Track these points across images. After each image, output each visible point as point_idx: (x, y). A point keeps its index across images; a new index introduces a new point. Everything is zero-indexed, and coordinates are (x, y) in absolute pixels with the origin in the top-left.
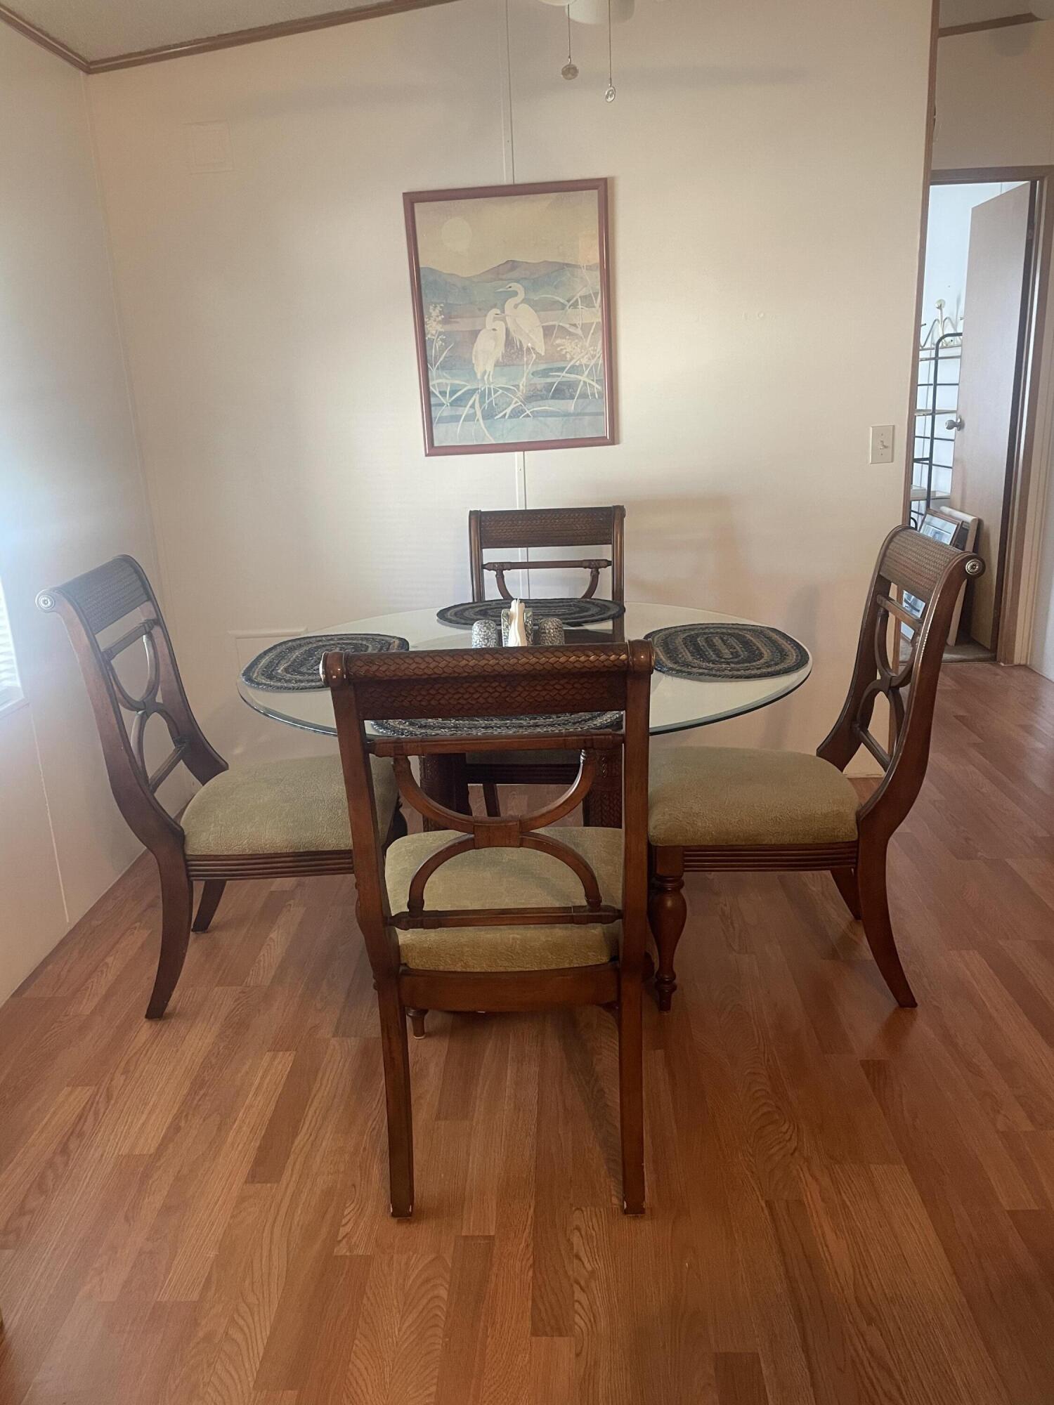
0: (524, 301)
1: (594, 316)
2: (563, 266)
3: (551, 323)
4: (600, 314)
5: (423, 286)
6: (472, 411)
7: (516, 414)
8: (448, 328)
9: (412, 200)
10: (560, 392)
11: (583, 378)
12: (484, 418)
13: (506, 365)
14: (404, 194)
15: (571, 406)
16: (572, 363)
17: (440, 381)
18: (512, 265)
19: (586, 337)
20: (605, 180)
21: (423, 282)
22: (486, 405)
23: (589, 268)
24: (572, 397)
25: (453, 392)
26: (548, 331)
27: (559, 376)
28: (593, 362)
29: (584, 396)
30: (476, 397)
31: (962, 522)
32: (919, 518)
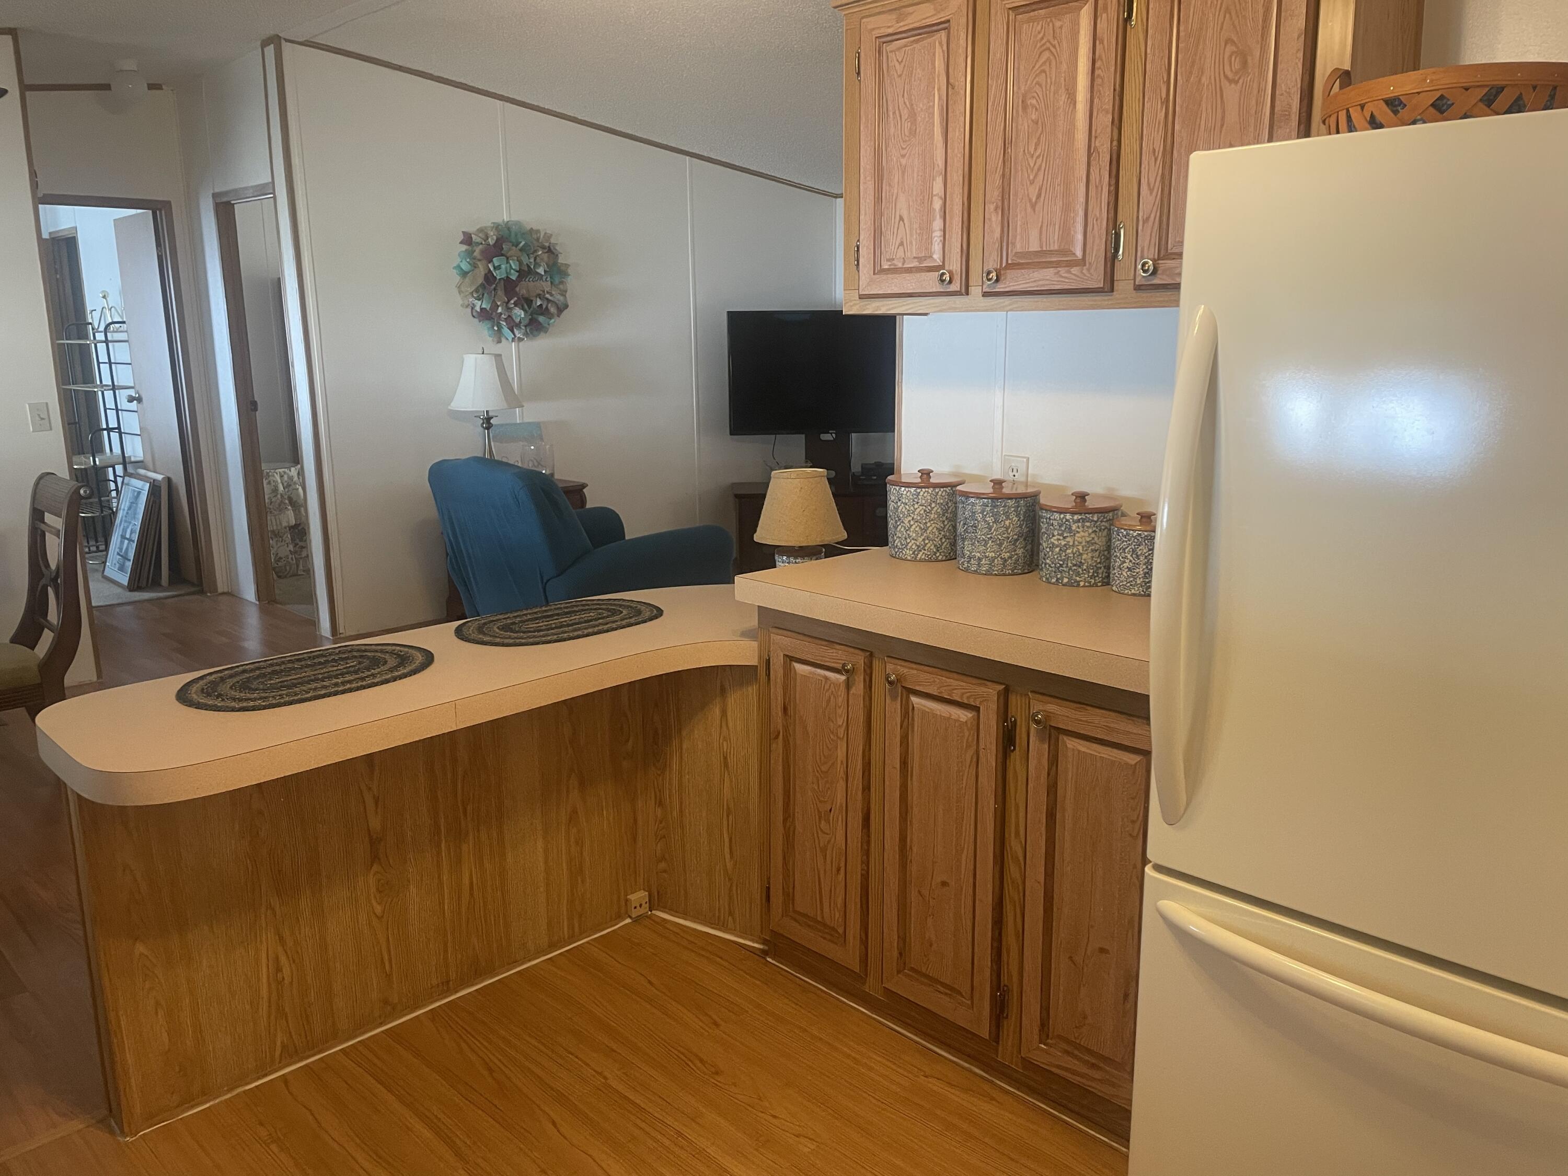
31: (154, 480)
32: (119, 480)
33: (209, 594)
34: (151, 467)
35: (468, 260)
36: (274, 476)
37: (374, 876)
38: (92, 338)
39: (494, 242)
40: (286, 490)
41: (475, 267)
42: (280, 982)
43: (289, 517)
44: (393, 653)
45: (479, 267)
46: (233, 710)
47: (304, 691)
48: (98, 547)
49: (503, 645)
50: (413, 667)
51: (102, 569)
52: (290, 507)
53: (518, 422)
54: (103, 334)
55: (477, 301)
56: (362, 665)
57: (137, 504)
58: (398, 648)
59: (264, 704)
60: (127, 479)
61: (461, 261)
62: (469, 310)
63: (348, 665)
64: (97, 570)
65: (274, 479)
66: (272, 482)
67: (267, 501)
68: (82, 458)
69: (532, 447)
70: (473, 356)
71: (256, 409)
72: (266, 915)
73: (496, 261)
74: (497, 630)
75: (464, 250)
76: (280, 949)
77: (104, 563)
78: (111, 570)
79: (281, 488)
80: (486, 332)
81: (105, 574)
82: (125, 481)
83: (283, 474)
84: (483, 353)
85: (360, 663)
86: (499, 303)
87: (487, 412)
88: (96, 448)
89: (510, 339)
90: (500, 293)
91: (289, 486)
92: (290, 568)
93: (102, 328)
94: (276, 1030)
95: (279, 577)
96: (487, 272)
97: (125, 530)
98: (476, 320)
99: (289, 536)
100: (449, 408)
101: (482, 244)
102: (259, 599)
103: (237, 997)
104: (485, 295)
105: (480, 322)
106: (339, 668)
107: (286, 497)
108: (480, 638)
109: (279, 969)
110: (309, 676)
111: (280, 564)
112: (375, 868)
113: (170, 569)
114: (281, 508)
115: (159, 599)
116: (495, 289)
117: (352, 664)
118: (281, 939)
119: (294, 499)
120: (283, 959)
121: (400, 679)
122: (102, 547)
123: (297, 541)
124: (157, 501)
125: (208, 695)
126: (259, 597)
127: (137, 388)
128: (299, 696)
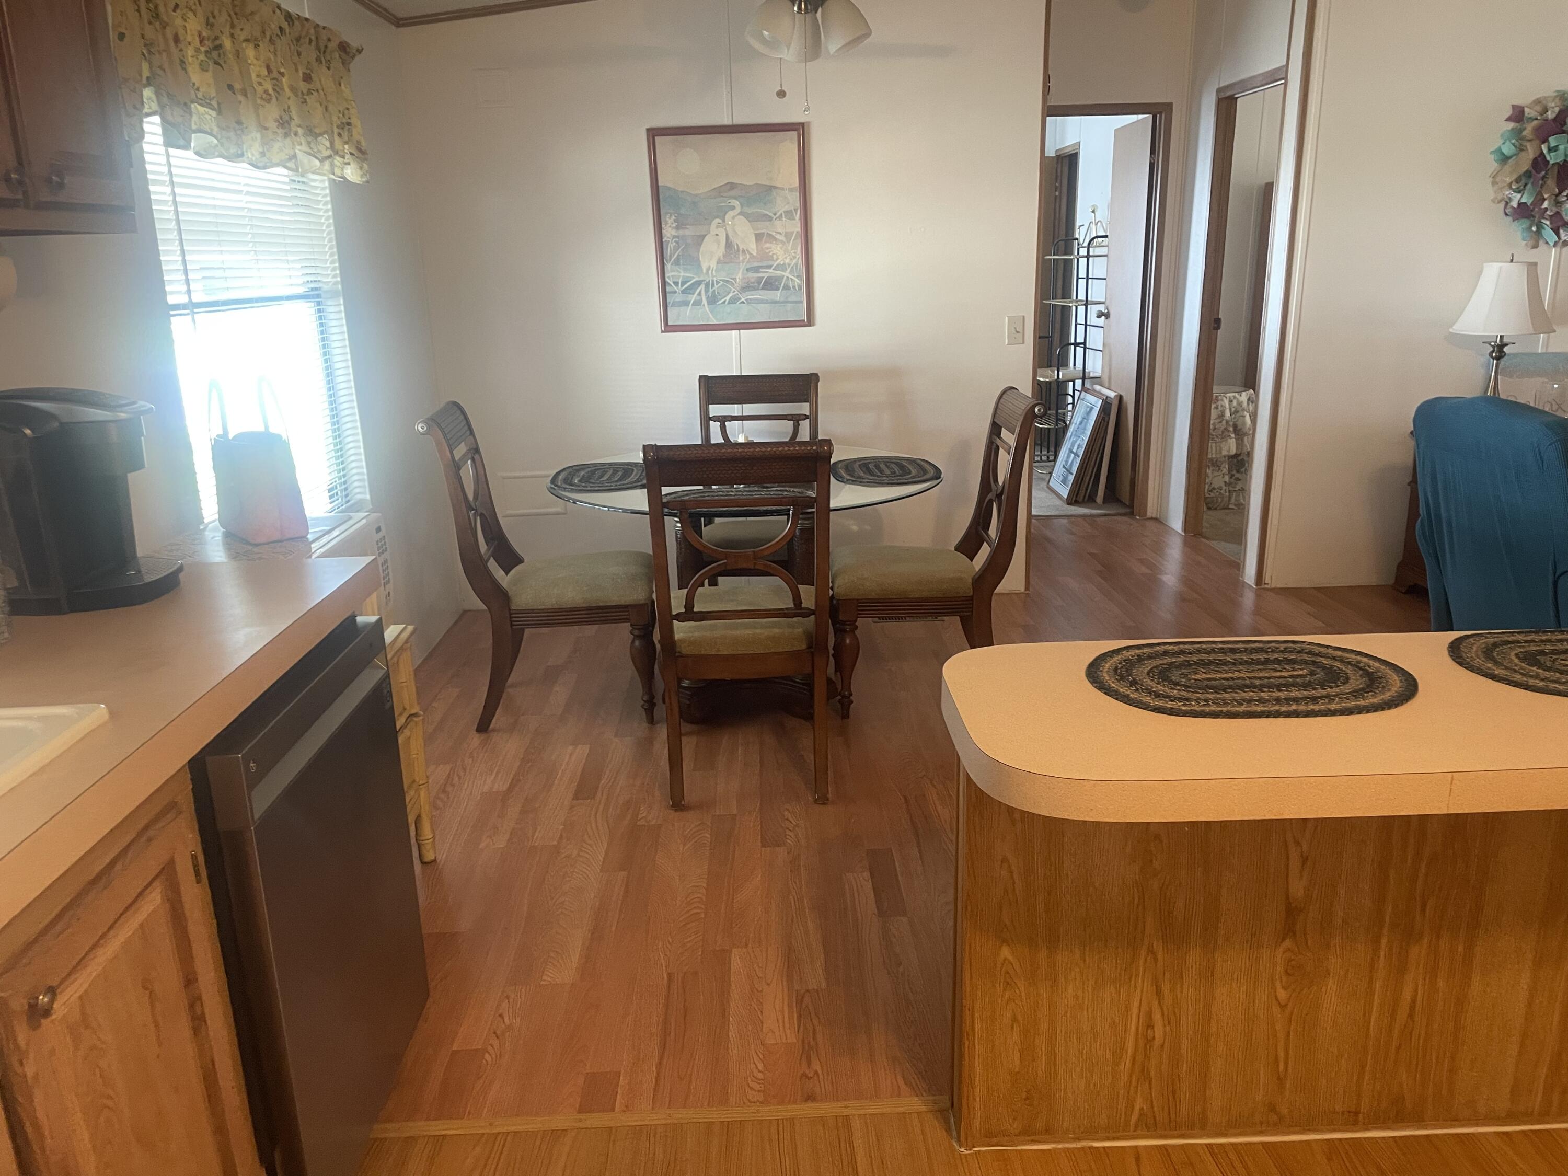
0: (741, 213)
1: (796, 226)
2: (770, 189)
3: (762, 231)
4: (799, 225)
5: (661, 200)
6: (698, 298)
7: (733, 301)
8: (681, 232)
9: (653, 134)
10: (770, 284)
11: (787, 274)
12: (709, 303)
13: (725, 263)
14: (648, 130)
15: (777, 295)
16: (776, 263)
17: (673, 274)
18: (732, 186)
19: (789, 242)
20: (803, 124)
21: (661, 197)
22: (710, 293)
23: (791, 190)
24: (777, 289)
25: (683, 283)
26: (759, 237)
27: (767, 272)
28: (794, 261)
29: (786, 287)
30: (703, 286)
31: (1107, 397)
32: (1077, 394)
33: (1138, 517)
34: (1107, 385)
35: (1513, 141)
36: (1222, 400)
37: (1284, 952)
38: (1076, 254)
39: (1554, 115)
40: (1233, 416)
41: (1522, 150)
42: (1150, 1041)
43: (1231, 446)
44: (1358, 667)
45: (1527, 150)
46: (1147, 707)
47: (1236, 701)
48: (1048, 457)
49: (1527, 688)
50: (1387, 696)
51: (1047, 479)
52: (1233, 435)
53: (1540, 351)
54: (1086, 249)
55: (1515, 194)
56: (1315, 677)
57: (1088, 420)
58: (1365, 660)
59: (1184, 708)
60: (1083, 393)
61: (1504, 143)
62: (1502, 205)
63: (1295, 673)
64: (1043, 479)
65: (1223, 403)
66: (1219, 407)
67: (1211, 427)
68: (1048, 371)
69: (1556, 386)
70: (1496, 265)
71: (1218, 328)
72: (1146, 959)
73: (1553, 141)
74: (1516, 661)
75: (1509, 128)
76: (1155, 1003)
77: (1051, 473)
78: (1055, 483)
79: (1228, 414)
80: (1519, 234)
81: (1050, 484)
82: (1081, 396)
83: (1232, 398)
84: (1512, 261)
85: (1312, 673)
86: (1546, 196)
87: (1502, 337)
88: (1062, 362)
89: (1552, 244)
90: (1551, 183)
91: (1237, 412)
92: (1222, 501)
93: (1086, 244)
94: (1136, 1093)
95: (1209, 508)
96: (1537, 155)
97: (1073, 445)
98: (1509, 219)
99: (1227, 466)
100: (1451, 330)
101: (1537, 119)
102: (1185, 530)
103: (1099, 1040)
104: (1529, 186)
105: (1514, 221)
106: (1283, 674)
107: (1231, 423)
108: (1489, 668)
109: (1150, 1026)
110: (1243, 679)
111: (1212, 495)
112: (1288, 943)
113: (1106, 487)
114: (1224, 436)
115: (1092, 516)
116: (1543, 178)
117: (1301, 673)
118: (1159, 993)
119: (1239, 427)
120: (1157, 1016)
121: (1368, 712)
122: (1052, 458)
123: (1234, 472)
124: (1107, 419)
125: (1121, 679)
126: (1186, 528)
127: (1107, 303)
128: (1229, 708)
